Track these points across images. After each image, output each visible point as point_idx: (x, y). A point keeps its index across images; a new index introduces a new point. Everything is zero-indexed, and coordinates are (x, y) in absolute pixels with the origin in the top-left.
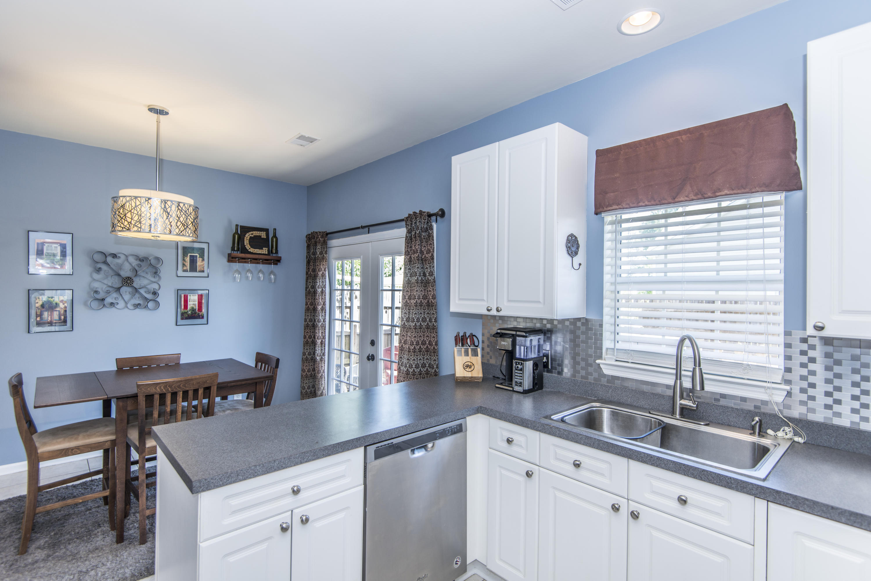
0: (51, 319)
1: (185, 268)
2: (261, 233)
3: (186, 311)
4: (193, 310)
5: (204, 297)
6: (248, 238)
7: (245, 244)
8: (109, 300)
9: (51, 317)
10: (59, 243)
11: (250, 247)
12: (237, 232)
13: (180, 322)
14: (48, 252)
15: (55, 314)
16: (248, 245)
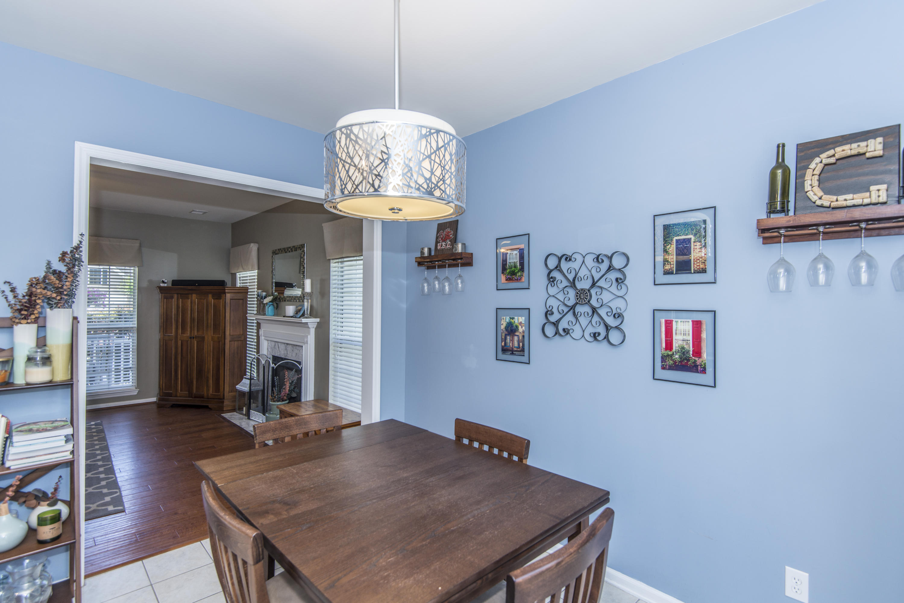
0: (512, 345)
1: (668, 267)
2: (863, 144)
3: (670, 353)
4: (683, 351)
5: (704, 327)
6: (817, 172)
7: (807, 187)
8: (563, 325)
9: (512, 343)
10: (518, 248)
11: (820, 193)
12: (781, 164)
13: (661, 373)
14: (510, 261)
15: (515, 340)
16: (816, 189)
